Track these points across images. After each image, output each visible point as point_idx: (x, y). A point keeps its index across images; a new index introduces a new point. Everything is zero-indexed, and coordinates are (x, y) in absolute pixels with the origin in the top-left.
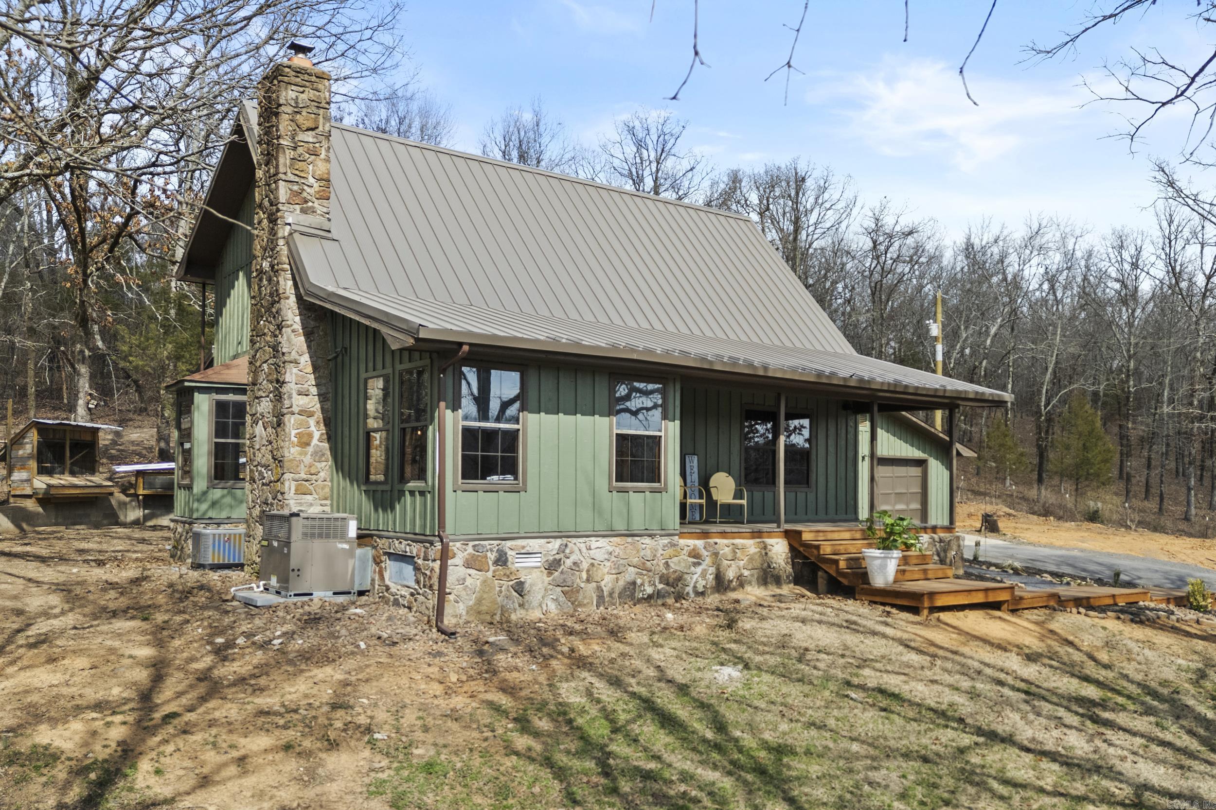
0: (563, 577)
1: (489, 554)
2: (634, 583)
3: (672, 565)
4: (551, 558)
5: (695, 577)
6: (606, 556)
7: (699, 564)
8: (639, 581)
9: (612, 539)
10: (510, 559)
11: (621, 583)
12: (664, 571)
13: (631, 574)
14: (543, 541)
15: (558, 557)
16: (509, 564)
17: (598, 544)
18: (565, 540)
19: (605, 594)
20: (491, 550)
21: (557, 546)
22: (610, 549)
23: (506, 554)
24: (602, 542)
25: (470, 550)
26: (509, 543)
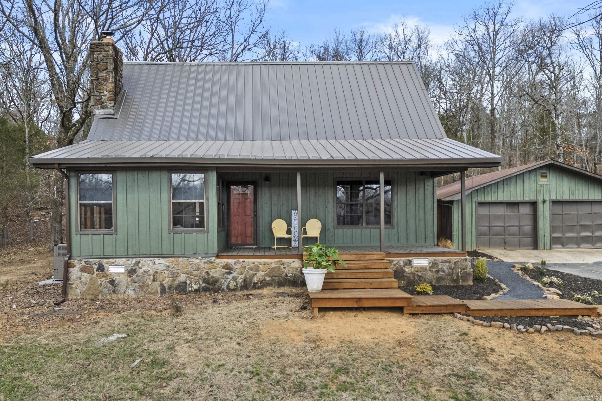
0: (138, 278)
1: (94, 266)
2: (185, 283)
3: (211, 273)
4: (130, 268)
5: (229, 280)
6: (165, 268)
7: (230, 273)
8: (188, 282)
9: (168, 259)
10: (106, 268)
11: (177, 282)
12: (206, 277)
13: (182, 278)
14: (124, 259)
15: (134, 268)
16: (105, 270)
17: (160, 262)
18: (138, 259)
19: (166, 288)
20: (95, 264)
21: (133, 262)
22: (168, 264)
23: (103, 266)
24: (162, 260)
25: (83, 264)
26: (105, 261)
